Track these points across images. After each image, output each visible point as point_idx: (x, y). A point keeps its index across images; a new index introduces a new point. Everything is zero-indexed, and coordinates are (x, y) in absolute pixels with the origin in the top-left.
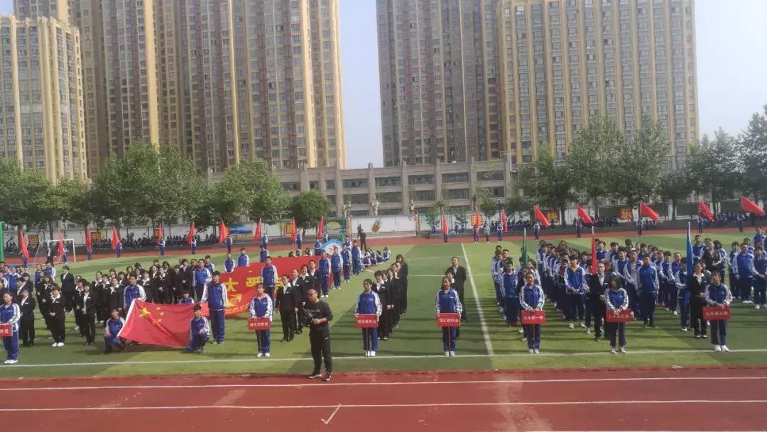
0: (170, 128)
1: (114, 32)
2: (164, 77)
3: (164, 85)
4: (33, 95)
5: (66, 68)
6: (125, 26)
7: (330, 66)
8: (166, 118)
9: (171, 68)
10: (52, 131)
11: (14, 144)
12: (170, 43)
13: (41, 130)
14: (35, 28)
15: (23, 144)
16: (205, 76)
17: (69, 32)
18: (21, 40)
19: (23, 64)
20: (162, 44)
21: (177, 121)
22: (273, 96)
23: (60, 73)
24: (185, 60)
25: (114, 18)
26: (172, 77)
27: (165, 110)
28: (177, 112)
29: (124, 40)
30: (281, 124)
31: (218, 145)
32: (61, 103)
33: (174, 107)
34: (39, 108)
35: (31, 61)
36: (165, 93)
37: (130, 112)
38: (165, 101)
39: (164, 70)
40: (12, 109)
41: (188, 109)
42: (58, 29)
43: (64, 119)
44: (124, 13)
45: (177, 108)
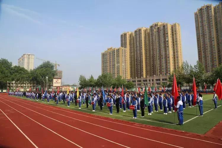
4: (118, 62)
6: (139, 46)
7: (177, 49)
10: (121, 69)
11: (115, 72)
12: (148, 48)
13: (119, 69)
14: (119, 50)
17: (125, 49)
18: (117, 52)
19: (117, 56)
21: (149, 65)
22: (162, 58)
23: (123, 57)
26: (148, 55)
29: (138, 48)
30: (164, 65)
34: (119, 65)
37: (139, 64)
40: (115, 65)
42: (122, 49)
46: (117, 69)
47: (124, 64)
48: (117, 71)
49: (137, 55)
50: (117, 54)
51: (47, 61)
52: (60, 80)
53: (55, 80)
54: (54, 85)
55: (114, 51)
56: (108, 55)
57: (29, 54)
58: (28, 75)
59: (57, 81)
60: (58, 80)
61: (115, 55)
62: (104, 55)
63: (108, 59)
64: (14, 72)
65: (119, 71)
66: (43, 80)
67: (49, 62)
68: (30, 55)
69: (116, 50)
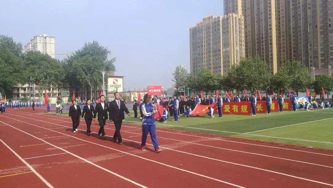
0: (282, 52)
1: (259, 14)
2: (280, 30)
3: (280, 33)
4: (226, 45)
5: (238, 32)
6: (263, 11)
8: (280, 48)
9: (283, 25)
11: (220, 64)
12: (282, 14)
13: (229, 58)
14: (228, 19)
15: (223, 63)
16: (299, 26)
17: (240, 18)
18: (223, 24)
19: (224, 33)
20: (279, 15)
21: (285, 49)
23: (236, 34)
24: (289, 21)
25: (258, 9)
26: (283, 29)
27: (280, 44)
28: (285, 45)
29: (263, 17)
31: (304, 58)
32: (236, 46)
33: (284, 43)
34: (228, 49)
35: (226, 31)
36: (280, 37)
37: (264, 47)
38: (280, 41)
39: (279, 27)
40: (220, 50)
41: (290, 43)
42: (235, 17)
43: (237, 52)
44: (263, 5)
45: (285, 43)
46: (224, 58)
47: (238, 48)
48: (224, 62)
49: (259, 30)
50: (223, 28)
51: (92, 42)
52: (122, 79)
53: (111, 81)
54: (110, 89)
55: (216, 23)
56: (204, 32)
57: (45, 35)
58: (59, 70)
59: (115, 82)
60: (117, 80)
61: (219, 29)
62: (194, 33)
63: (204, 40)
64: (29, 64)
65: (229, 61)
66: (88, 81)
67: (97, 43)
68: (47, 38)
69: (221, 20)
